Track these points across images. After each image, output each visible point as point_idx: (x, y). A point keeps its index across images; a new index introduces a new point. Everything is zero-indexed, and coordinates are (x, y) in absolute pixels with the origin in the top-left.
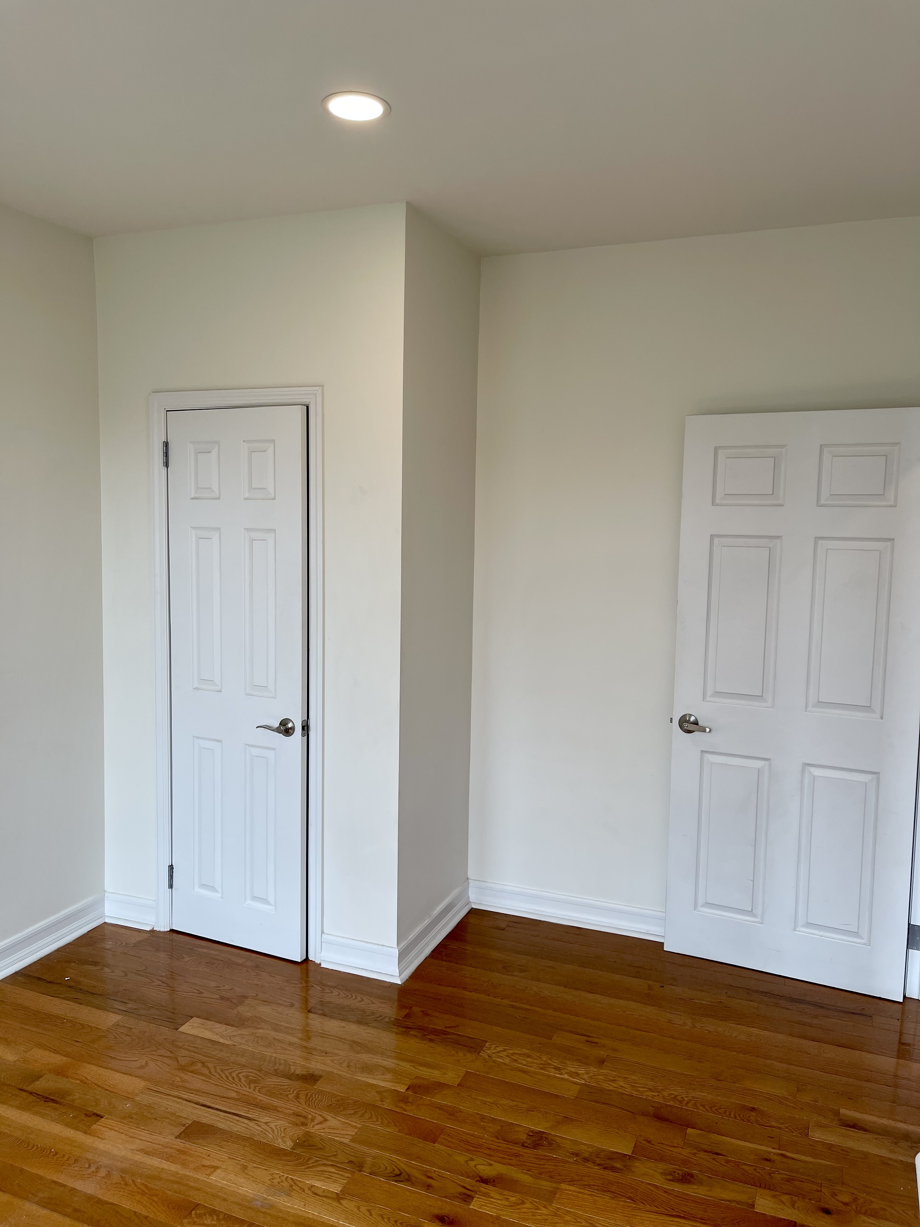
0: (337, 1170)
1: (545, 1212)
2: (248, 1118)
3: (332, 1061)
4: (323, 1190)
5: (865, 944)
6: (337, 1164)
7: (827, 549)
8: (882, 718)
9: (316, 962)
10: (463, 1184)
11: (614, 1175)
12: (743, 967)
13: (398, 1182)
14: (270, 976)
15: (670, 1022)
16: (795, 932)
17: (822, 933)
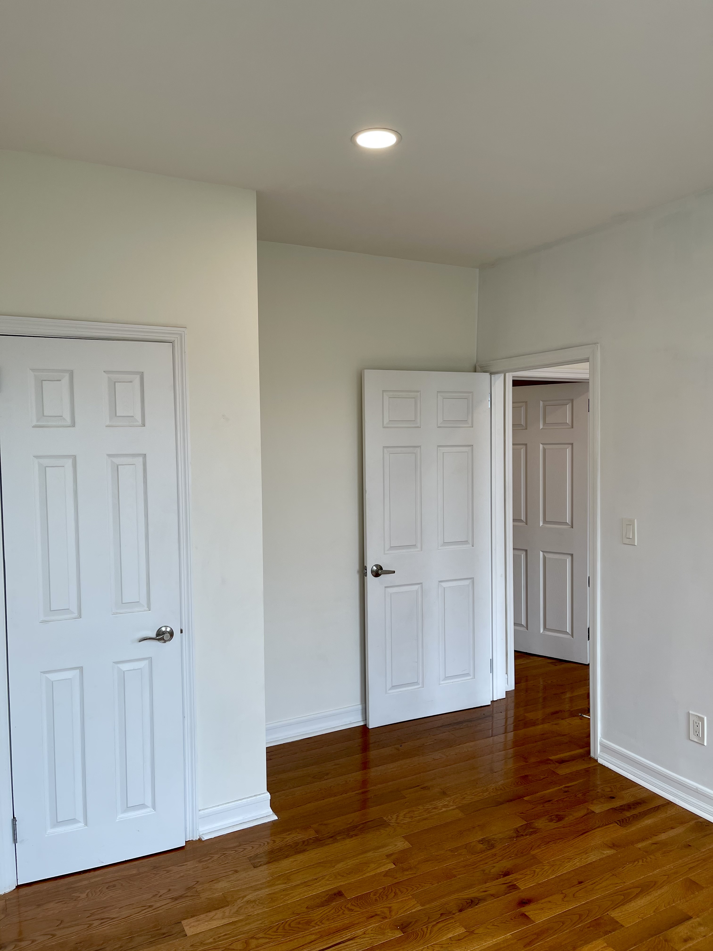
0: (445, 923)
1: (547, 868)
2: (349, 940)
3: (328, 880)
4: (458, 935)
5: (472, 679)
6: (438, 920)
7: (443, 453)
8: (473, 546)
9: (194, 839)
10: (502, 883)
11: (537, 835)
12: (415, 719)
13: (478, 904)
14: (178, 866)
15: (434, 760)
16: (440, 685)
17: (452, 681)
